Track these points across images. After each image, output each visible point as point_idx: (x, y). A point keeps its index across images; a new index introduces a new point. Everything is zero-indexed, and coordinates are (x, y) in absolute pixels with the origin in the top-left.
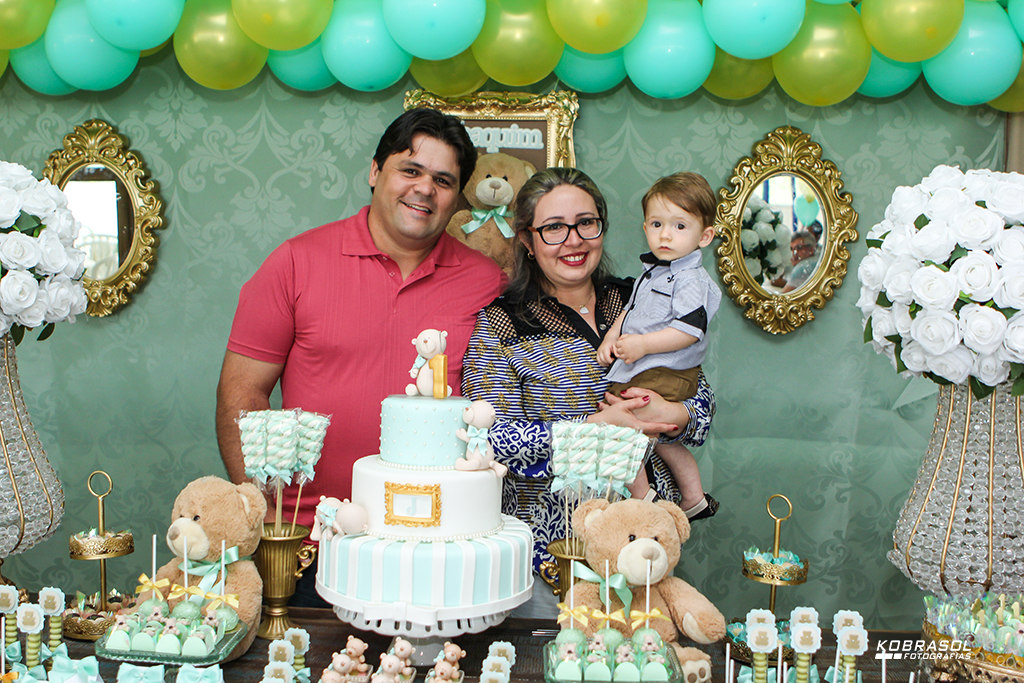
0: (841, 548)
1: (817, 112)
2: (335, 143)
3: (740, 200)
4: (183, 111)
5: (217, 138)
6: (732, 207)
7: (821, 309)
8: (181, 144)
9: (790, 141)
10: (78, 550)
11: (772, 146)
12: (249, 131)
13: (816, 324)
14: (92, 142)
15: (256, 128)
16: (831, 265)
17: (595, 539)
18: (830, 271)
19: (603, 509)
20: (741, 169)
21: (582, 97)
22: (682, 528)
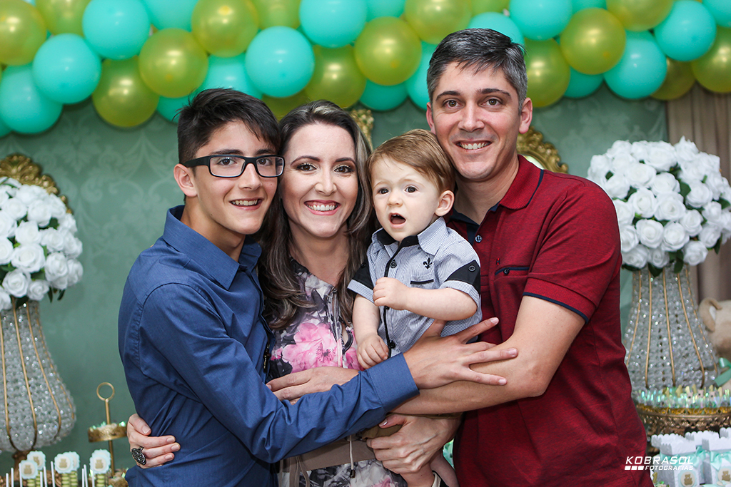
1: (537, 111)
12: (133, 154)
14: (15, 170)
15: (138, 151)
21: (375, 113)
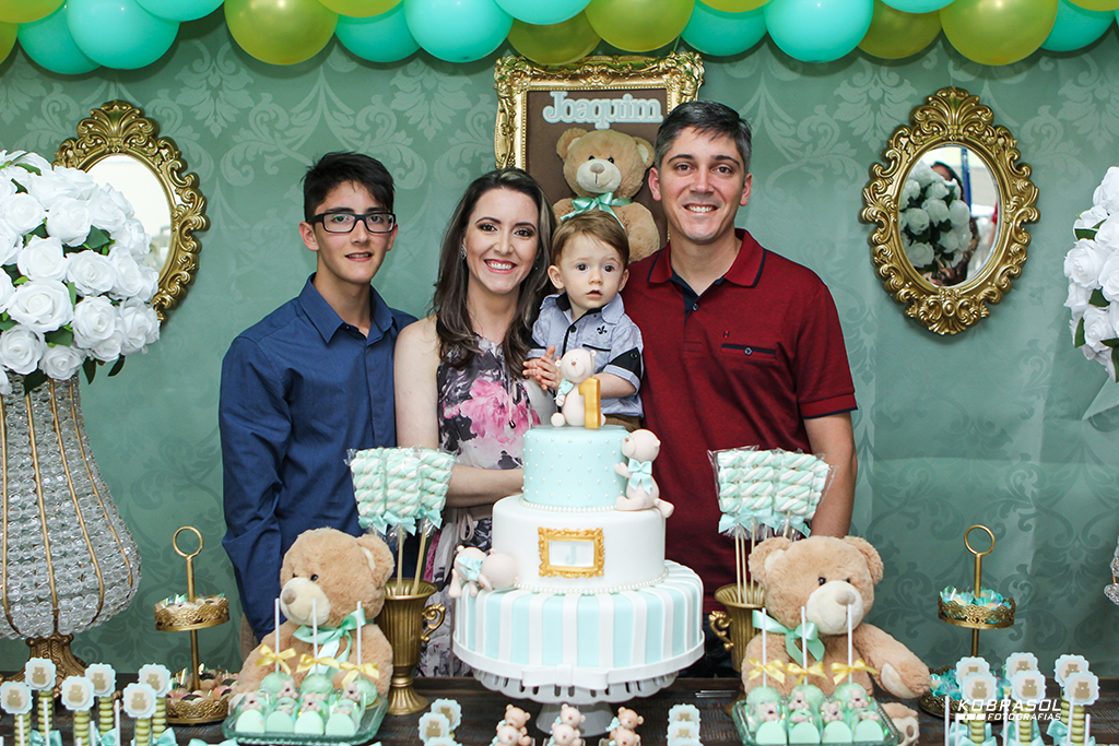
0: (1026, 584)
1: (986, 72)
2: (411, 122)
3: (897, 178)
4: (224, 88)
5: (266, 119)
6: (887, 185)
7: (996, 303)
8: (223, 128)
9: (956, 105)
10: (168, 619)
11: (933, 112)
12: (305, 110)
13: (992, 321)
14: (114, 128)
15: (313, 105)
16: (1008, 250)
17: (779, 583)
18: (1006, 258)
19: (785, 549)
20: (897, 141)
21: (707, 58)
22: (875, 567)
